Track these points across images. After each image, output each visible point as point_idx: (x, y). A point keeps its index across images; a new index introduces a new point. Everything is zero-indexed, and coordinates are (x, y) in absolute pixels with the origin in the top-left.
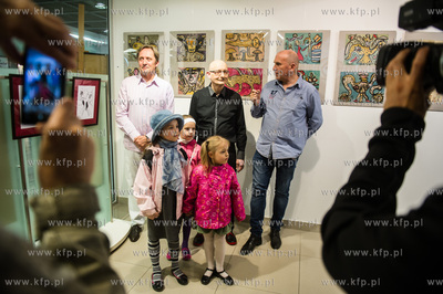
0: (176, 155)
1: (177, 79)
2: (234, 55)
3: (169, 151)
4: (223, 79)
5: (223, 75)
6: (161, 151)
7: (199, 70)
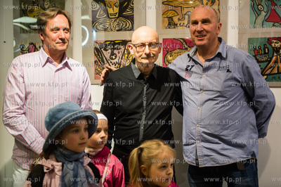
0: (82, 173)
1: (93, 58)
2: (176, 19)
3: (71, 166)
4: (148, 56)
5: (147, 50)
6: (58, 166)
7: (124, 43)
